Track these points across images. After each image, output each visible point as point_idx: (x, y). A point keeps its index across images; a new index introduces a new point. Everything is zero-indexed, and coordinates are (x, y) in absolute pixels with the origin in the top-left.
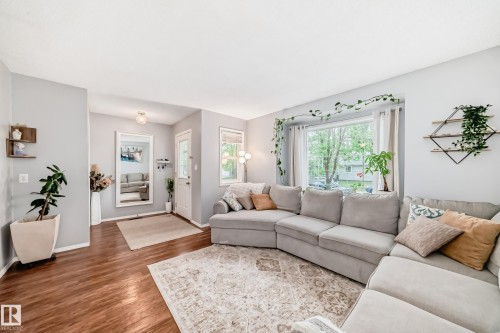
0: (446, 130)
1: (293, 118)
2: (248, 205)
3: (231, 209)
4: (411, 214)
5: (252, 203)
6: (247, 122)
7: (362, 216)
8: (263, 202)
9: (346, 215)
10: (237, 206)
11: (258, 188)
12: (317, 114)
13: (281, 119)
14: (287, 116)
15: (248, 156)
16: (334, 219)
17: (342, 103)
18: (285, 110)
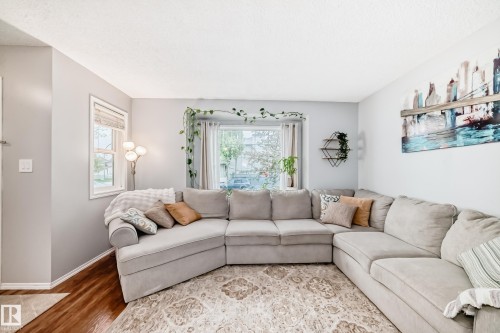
0: (332, 145)
1: (211, 112)
2: (167, 220)
3: (141, 233)
4: (323, 201)
5: (171, 217)
6: (131, 100)
7: (292, 209)
8: (185, 213)
9: (278, 210)
10: (151, 226)
11: (168, 195)
12: (242, 114)
13: (195, 109)
14: (204, 108)
15: (141, 150)
16: (267, 216)
17: (266, 110)
18: (202, 99)
